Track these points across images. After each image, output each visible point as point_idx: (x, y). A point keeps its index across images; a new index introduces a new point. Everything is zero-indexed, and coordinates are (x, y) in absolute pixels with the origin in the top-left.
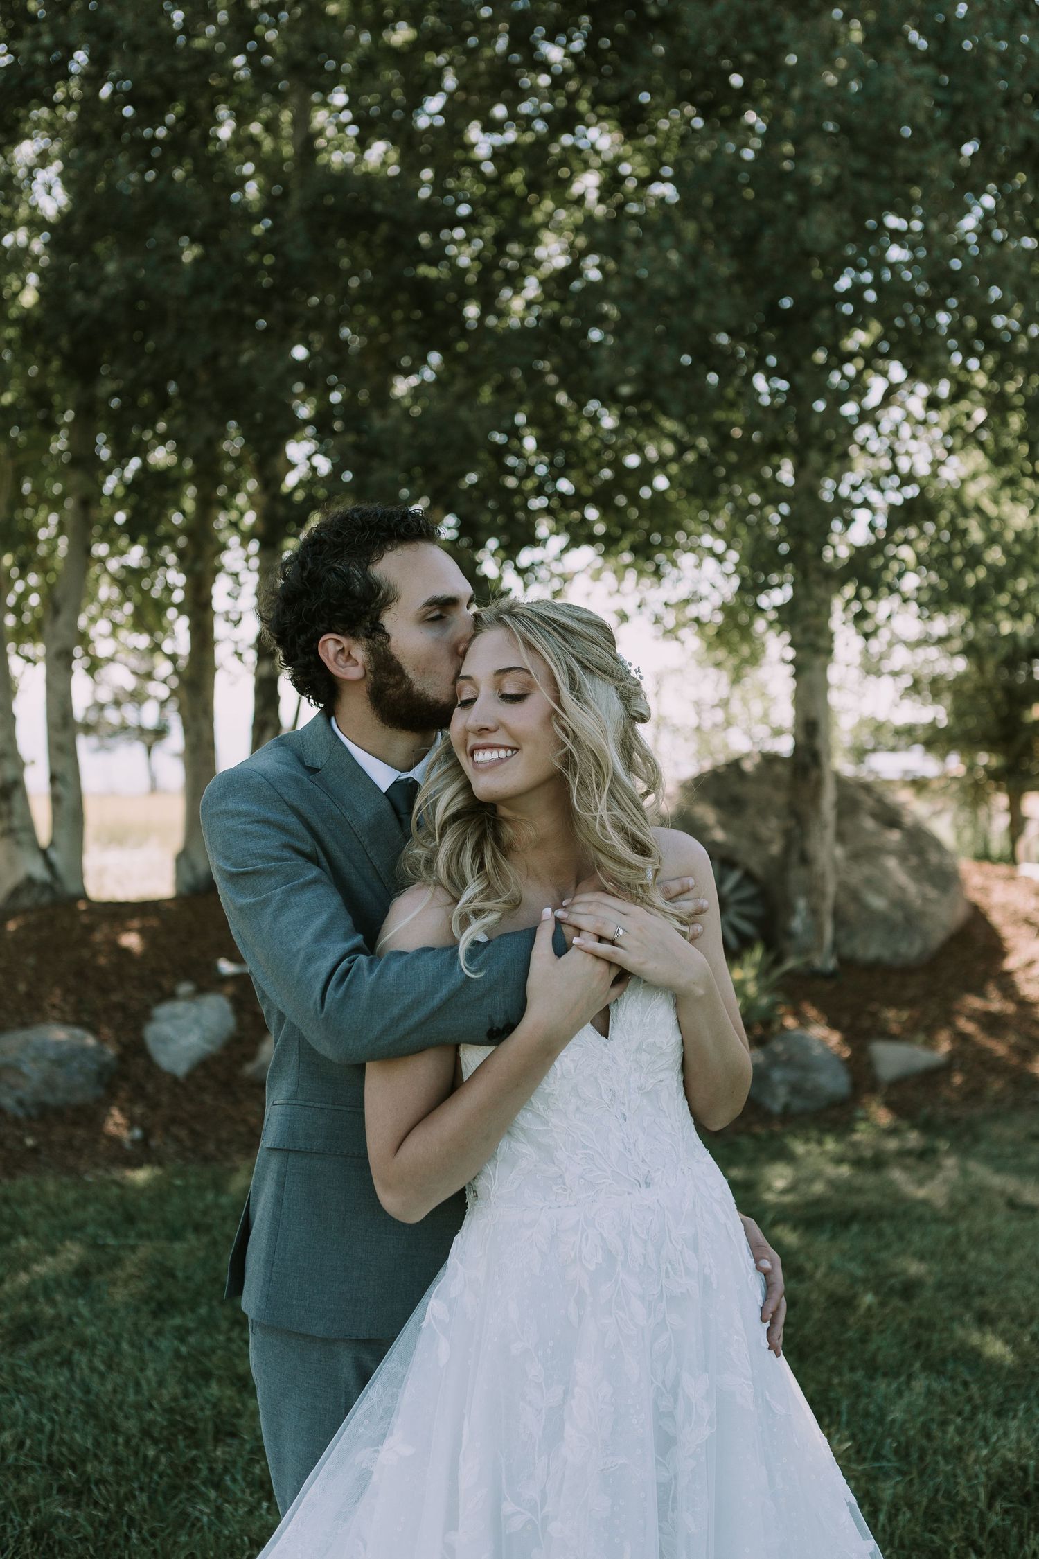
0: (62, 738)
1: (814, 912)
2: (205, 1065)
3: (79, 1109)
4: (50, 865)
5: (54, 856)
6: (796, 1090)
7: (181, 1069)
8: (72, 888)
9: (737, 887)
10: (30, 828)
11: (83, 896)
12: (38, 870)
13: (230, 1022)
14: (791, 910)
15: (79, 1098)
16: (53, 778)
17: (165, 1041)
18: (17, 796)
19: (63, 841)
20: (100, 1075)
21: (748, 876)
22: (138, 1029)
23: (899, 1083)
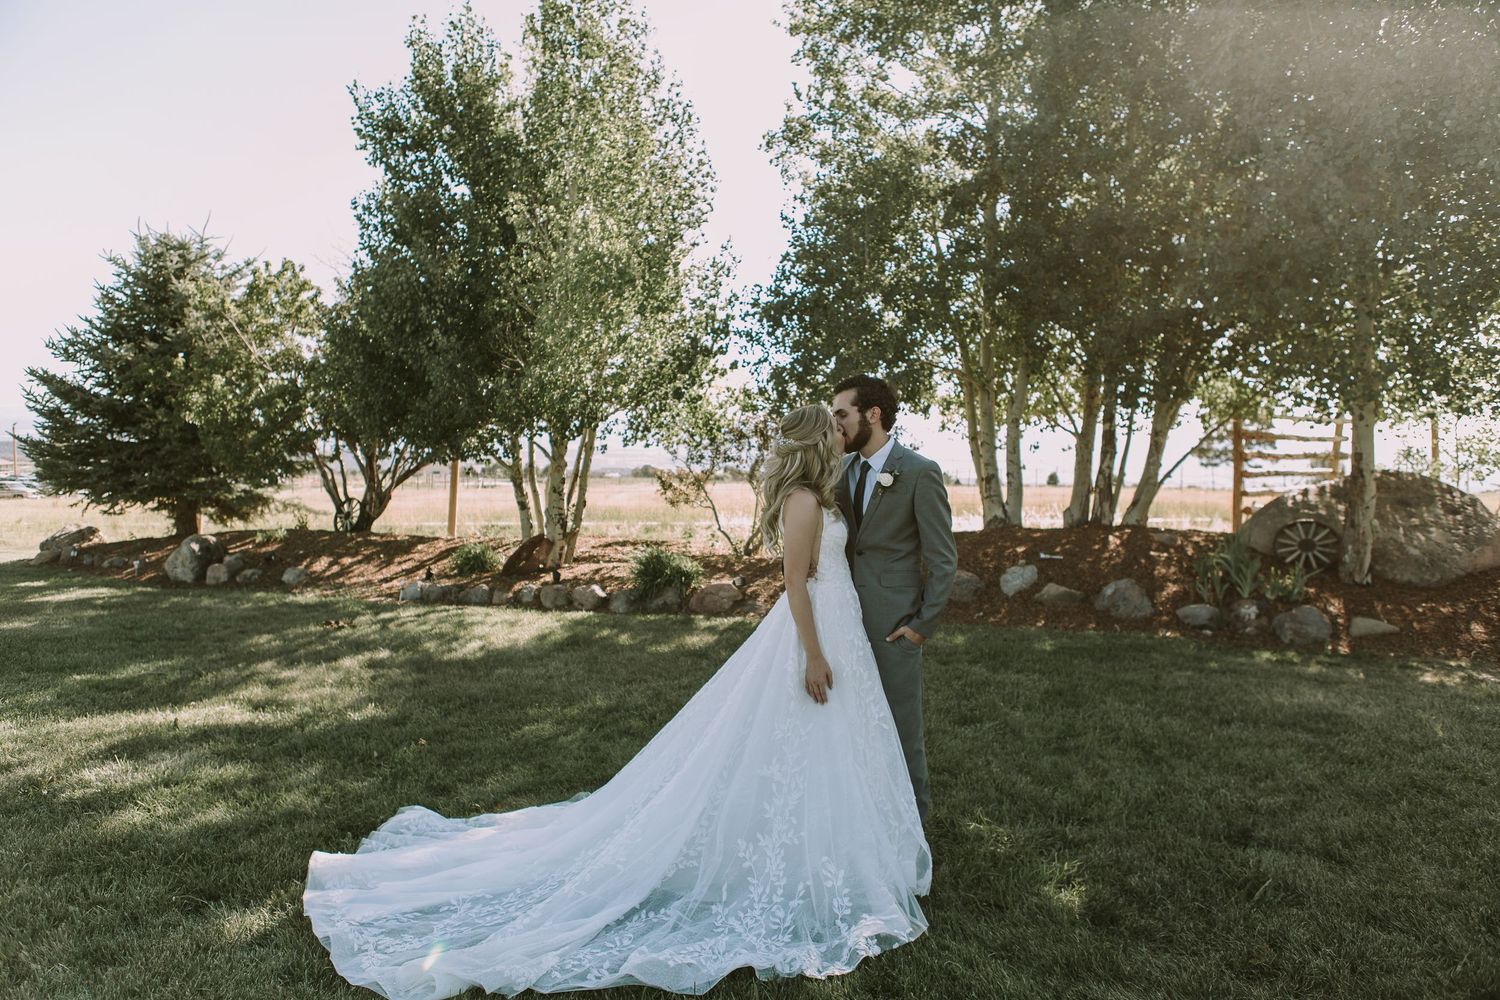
0: (1013, 457)
1: (1358, 552)
2: (1020, 593)
3: (964, 603)
4: (1005, 512)
5: (1007, 507)
6: (1296, 633)
7: (1011, 594)
8: (1015, 523)
9: (1325, 537)
10: (999, 495)
11: (1020, 526)
12: (999, 513)
13: (1036, 577)
14: (1345, 551)
15: (965, 599)
16: (1008, 474)
17: (1007, 581)
18: (993, 481)
19: (1011, 502)
20: (976, 591)
21: (1333, 532)
22: (1000, 576)
23: (1361, 638)
